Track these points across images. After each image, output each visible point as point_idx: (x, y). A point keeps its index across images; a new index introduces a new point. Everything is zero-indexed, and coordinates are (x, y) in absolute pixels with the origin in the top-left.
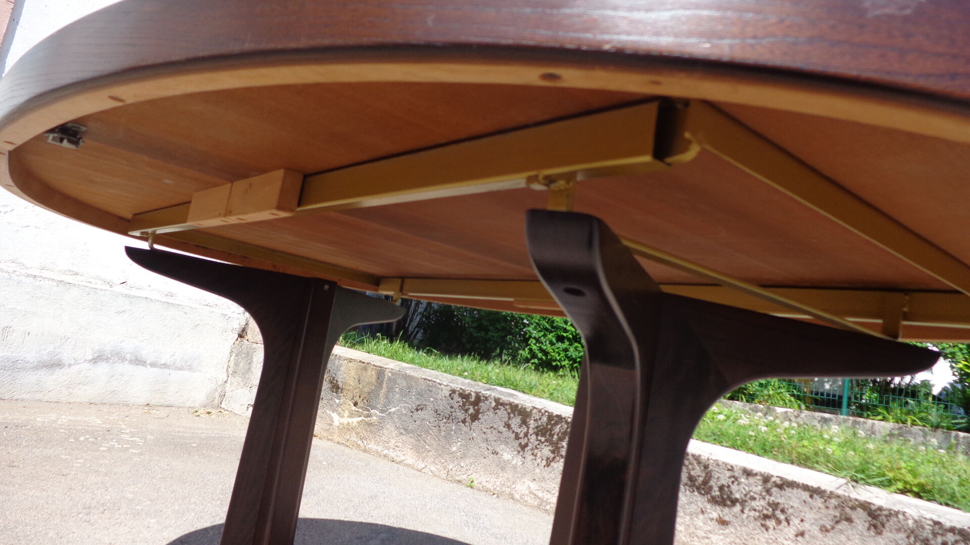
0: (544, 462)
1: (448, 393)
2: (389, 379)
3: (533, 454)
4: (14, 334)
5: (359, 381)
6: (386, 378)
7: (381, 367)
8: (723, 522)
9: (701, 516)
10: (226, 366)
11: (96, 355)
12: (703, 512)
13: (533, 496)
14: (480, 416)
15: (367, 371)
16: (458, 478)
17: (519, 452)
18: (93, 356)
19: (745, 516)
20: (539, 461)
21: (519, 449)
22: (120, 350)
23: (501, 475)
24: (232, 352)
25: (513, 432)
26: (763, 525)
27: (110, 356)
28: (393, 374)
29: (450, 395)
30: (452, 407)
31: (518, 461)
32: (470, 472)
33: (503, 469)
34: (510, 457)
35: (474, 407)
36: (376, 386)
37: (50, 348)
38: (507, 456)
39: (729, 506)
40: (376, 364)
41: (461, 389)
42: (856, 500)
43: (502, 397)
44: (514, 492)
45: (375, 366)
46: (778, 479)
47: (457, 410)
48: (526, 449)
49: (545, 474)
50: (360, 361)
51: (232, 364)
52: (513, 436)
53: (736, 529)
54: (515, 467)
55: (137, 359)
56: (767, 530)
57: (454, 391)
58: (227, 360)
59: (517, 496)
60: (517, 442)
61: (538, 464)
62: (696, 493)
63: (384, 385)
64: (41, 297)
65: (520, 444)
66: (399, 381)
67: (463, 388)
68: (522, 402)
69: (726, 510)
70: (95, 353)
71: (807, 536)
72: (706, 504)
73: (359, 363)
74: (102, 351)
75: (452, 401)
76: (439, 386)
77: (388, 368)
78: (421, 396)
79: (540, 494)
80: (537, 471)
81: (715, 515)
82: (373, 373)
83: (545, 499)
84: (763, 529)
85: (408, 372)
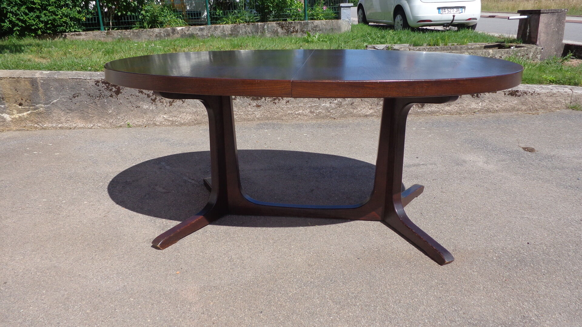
0: (168, 104)
1: (94, 84)
2: (42, 84)
3: (161, 102)
5: (16, 90)
6: (40, 84)
7: (31, 78)
8: (258, 106)
9: (249, 106)
12: (250, 105)
13: (167, 121)
14: (121, 91)
15: (20, 83)
16: (119, 125)
17: (152, 103)
19: (267, 101)
20: (165, 104)
21: (152, 101)
23: (145, 116)
25: (145, 94)
26: (274, 103)
28: (44, 80)
29: (96, 84)
30: (99, 90)
31: (153, 107)
32: (125, 120)
33: (145, 113)
34: (147, 107)
35: (115, 87)
36: (33, 90)
38: (145, 107)
39: (260, 99)
40: (25, 76)
41: (102, 79)
44: (156, 122)
45: (25, 78)
47: (104, 91)
48: (156, 101)
49: (170, 109)
50: (10, 78)
52: (146, 96)
53: (264, 107)
54: (152, 111)
56: (276, 104)
57: (98, 82)
59: (158, 123)
60: (150, 99)
61: (165, 106)
62: (245, 98)
63: (40, 88)
65: (152, 99)
66: (52, 84)
69: (259, 101)
71: (290, 102)
72: (250, 101)
73: (10, 79)
75: (98, 87)
76: (85, 81)
77: (39, 78)
78: (74, 89)
79: (171, 119)
80: (166, 109)
81: (255, 104)
82: (27, 83)
83: (174, 121)
84: (274, 104)
85: (56, 77)
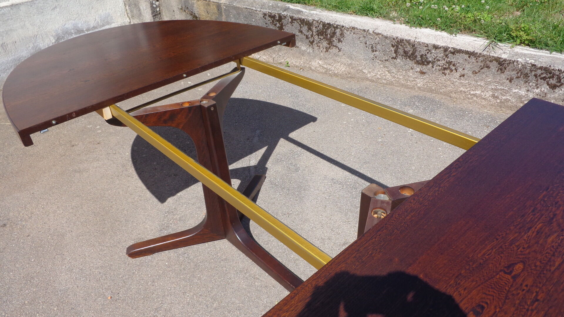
0: (325, 50)
1: (262, 16)
2: (225, 9)
3: (318, 46)
4: (9, 45)
5: (207, 12)
6: (223, 10)
7: (218, 3)
8: (422, 73)
9: (411, 71)
10: (126, 13)
11: (56, 38)
12: (412, 69)
13: (322, 68)
14: (284, 27)
15: (210, 6)
16: (280, 62)
17: (310, 46)
18: (55, 39)
19: (434, 69)
20: (322, 49)
21: (310, 44)
22: (67, 30)
23: (302, 58)
24: (125, 4)
25: (305, 35)
26: (443, 73)
27: (63, 36)
28: (226, 7)
29: (264, 17)
30: (266, 24)
31: (310, 50)
32: (285, 58)
33: (303, 55)
34: (305, 48)
35: (279, 23)
36: (218, 15)
37: (31, 45)
38: (303, 48)
39: (426, 65)
40: (214, 1)
42: (493, 57)
43: (294, 15)
44: (311, 66)
45: (213, 2)
46: (453, 49)
47: (270, 25)
48: (314, 44)
49: (326, 56)
51: (129, 11)
52: (305, 37)
53: (429, 75)
54: (309, 53)
55: (78, 31)
56: (445, 75)
57: (265, 14)
58: (125, 10)
59: (313, 68)
60: (308, 41)
61: (322, 51)
62: (408, 60)
63: (223, 14)
64: (8, 19)
65: (310, 41)
66: (231, 11)
67: (270, 11)
68: (306, 17)
69: (424, 67)
70: (55, 37)
71: (465, 76)
72: (414, 64)
73: (204, 1)
74: (58, 34)
75: (265, 20)
76: (256, 12)
77: (222, 3)
78: (247, 18)
79: (325, 66)
80: (322, 54)
81: (418, 70)
82: (214, 7)
83: (328, 69)
84: (443, 75)
85: (235, 4)
